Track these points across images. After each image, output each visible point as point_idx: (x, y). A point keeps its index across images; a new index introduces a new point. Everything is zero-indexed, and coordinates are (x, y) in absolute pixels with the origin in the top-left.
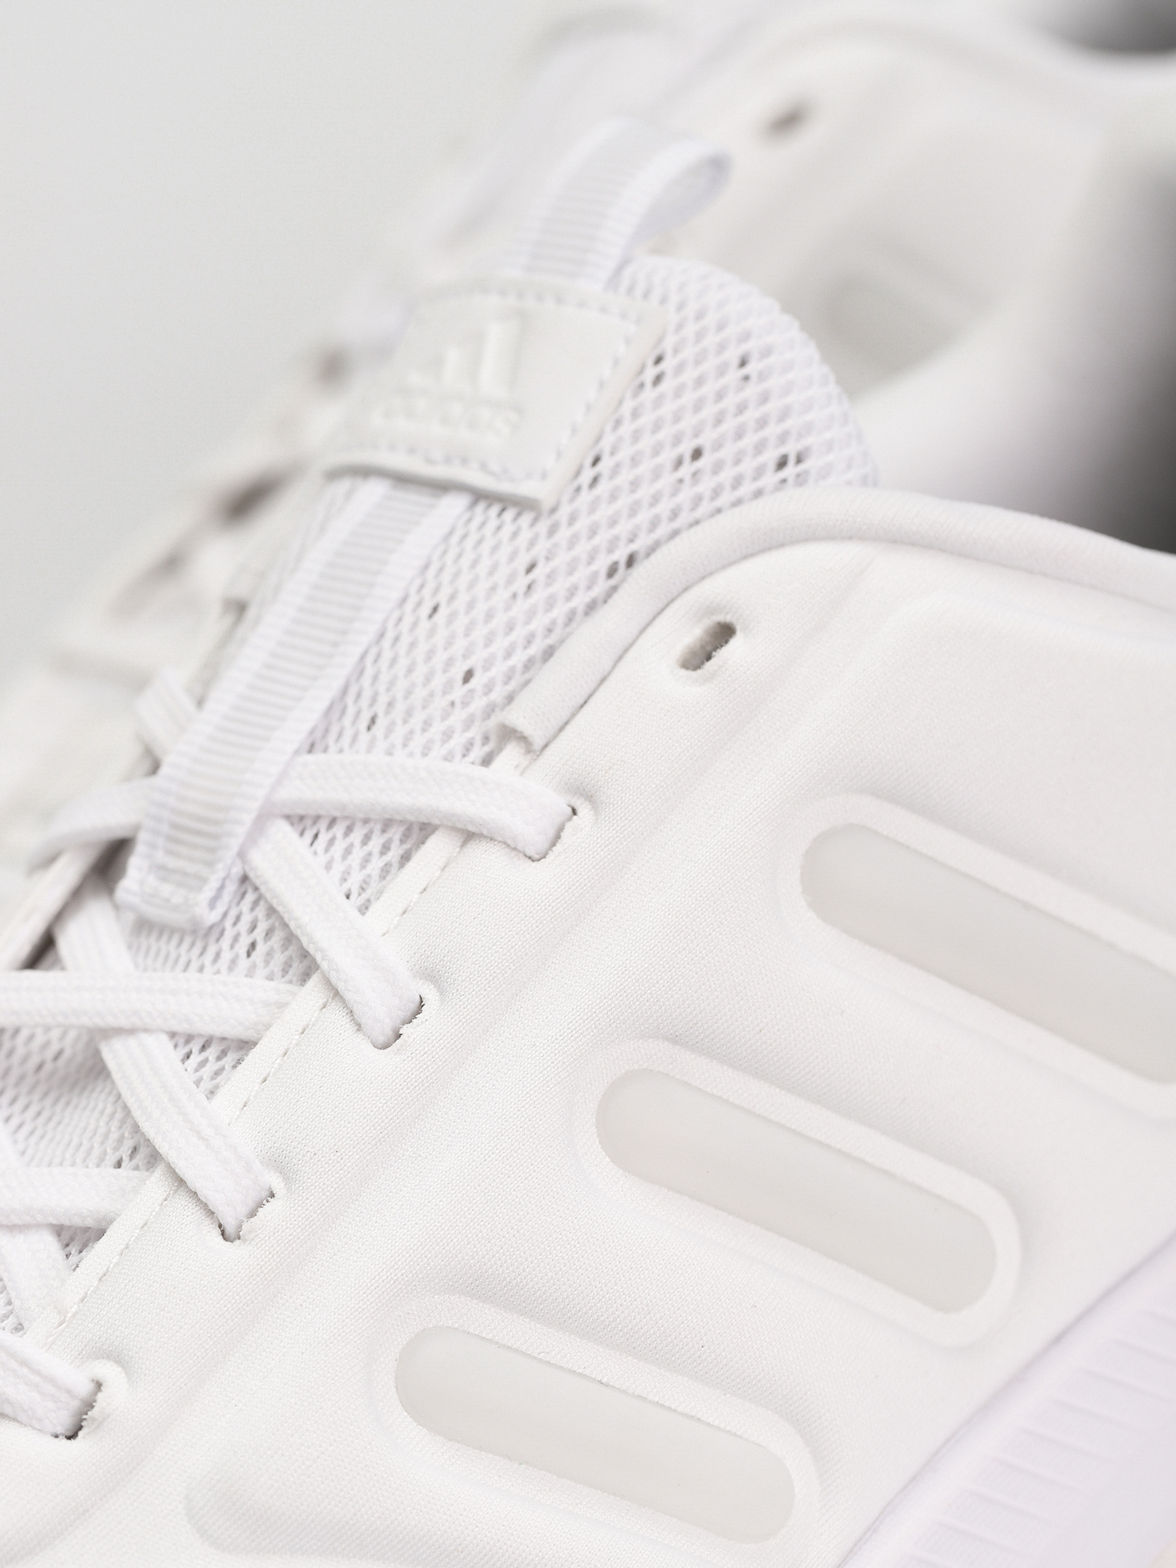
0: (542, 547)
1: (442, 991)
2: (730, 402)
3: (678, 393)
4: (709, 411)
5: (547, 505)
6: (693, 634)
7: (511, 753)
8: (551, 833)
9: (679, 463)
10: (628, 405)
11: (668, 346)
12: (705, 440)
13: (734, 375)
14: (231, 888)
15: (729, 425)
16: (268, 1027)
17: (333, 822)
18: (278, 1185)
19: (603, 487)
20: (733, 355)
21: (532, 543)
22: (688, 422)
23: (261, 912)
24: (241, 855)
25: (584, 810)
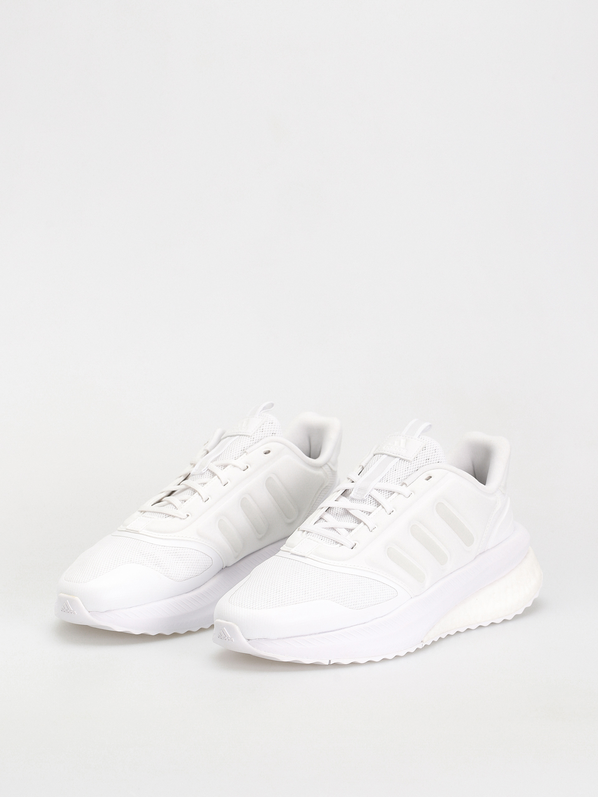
0: (410, 466)
1: (396, 510)
2: (433, 454)
3: (427, 451)
4: (431, 454)
5: (411, 461)
6: (427, 477)
7: (404, 486)
8: (409, 496)
9: (426, 460)
10: (421, 452)
11: (427, 446)
12: (430, 458)
13: (434, 451)
14: (368, 496)
15: (433, 457)
16: (373, 511)
17: (386, 491)
18: (376, 527)
19: (417, 461)
20: (434, 448)
21: (408, 465)
22: (428, 455)
23: (372, 499)
24: (370, 492)
25: (413, 493)
